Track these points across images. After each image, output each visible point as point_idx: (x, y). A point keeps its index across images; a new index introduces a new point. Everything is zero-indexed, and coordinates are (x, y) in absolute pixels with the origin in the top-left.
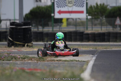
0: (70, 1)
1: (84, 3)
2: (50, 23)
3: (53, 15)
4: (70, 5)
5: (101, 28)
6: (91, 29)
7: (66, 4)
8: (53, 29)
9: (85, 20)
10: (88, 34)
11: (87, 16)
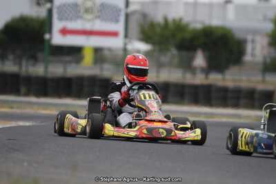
1: (119, 15)
2: (40, 55)
3: (47, 36)
4: (88, 16)
7: (79, 15)
8: (46, 68)
11: (125, 44)
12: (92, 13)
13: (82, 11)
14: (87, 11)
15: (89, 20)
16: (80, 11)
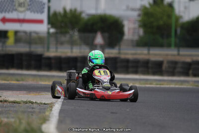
0: (22, 4)
1: (44, 8)
4: (21, 9)
5: (72, 49)
6: (54, 50)
7: (15, 8)
9: (46, 35)
10: (49, 58)
11: (49, 29)
12: (24, 6)
13: (17, 5)
14: (20, 5)
15: (21, 12)
16: (15, 6)
